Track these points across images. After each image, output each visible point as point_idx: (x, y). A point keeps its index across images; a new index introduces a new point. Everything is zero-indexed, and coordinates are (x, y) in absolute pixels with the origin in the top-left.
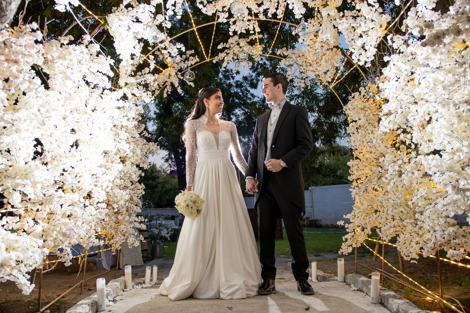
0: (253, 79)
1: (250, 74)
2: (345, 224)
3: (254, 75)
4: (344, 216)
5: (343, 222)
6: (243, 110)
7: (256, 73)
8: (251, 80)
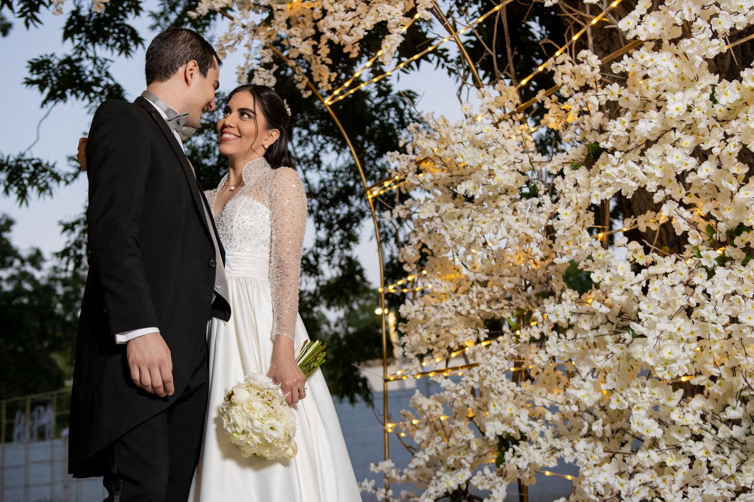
2: (375, 488)
4: (372, 465)
5: (373, 483)
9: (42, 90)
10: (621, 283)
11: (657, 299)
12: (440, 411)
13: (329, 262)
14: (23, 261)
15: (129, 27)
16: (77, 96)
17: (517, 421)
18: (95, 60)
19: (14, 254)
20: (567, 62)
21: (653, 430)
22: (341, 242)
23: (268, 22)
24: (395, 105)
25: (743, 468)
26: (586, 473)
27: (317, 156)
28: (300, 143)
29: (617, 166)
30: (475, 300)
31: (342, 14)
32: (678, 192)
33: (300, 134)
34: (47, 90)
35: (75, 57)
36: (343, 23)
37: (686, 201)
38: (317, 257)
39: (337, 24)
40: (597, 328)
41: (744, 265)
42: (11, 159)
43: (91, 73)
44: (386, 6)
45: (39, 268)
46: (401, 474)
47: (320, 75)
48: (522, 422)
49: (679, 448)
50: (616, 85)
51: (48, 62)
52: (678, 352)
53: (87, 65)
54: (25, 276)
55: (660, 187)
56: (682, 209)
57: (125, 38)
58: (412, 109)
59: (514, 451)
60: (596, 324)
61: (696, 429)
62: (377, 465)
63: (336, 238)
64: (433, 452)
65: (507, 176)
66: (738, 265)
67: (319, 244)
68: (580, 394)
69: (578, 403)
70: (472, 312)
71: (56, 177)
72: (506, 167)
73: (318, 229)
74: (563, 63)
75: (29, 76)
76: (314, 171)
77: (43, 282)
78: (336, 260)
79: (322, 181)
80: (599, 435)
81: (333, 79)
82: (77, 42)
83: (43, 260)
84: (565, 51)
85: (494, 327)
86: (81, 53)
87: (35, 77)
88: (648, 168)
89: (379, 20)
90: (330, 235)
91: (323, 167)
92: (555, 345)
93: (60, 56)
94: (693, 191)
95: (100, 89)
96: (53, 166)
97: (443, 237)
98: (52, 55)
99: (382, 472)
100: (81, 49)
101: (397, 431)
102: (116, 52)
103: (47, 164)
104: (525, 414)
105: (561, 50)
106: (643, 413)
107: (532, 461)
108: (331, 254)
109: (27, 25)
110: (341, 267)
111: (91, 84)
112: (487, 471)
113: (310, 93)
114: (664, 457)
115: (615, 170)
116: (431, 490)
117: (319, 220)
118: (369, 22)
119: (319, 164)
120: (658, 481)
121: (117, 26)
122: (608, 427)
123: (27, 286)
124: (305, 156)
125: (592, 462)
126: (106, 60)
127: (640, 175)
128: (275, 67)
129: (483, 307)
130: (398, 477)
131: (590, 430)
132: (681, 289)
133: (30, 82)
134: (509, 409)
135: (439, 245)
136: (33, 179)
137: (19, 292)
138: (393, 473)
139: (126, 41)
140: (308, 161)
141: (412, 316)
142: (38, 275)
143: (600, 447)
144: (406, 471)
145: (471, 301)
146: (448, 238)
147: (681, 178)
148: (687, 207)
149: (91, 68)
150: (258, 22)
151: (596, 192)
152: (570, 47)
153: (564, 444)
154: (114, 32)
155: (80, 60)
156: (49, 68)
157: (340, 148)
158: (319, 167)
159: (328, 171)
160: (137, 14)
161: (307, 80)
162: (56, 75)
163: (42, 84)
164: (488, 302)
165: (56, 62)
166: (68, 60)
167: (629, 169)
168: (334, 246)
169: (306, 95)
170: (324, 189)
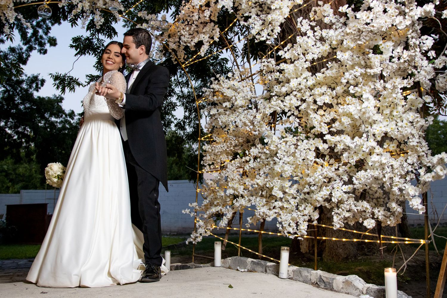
0: (23, 53)
1: (19, 45)
2: (190, 212)
3: (25, 48)
4: (190, 204)
5: (189, 210)
6: (4, 87)
7: (27, 46)
8: (19, 53)
9: (76, 50)
10: (274, 143)
11: (284, 149)
12: (216, 185)
13: (189, 125)
14: (66, 115)
15: (112, 27)
16: (89, 54)
17: (239, 190)
18: (98, 39)
19: (63, 112)
20: (266, 62)
21: (280, 195)
22: (195, 117)
23: (162, 35)
24: (220, 63)
25: (306, 208)
26: (258, 208)
27: (187, 81)
28: (180, 76)
29: (276, 101)
30: (229, 145)
31: (187, 36)
32: (296, 113)
33: (181, 72)
34: (79, 50)
35: (91, 38)
36: (188, 39)
37: (299, 116)
38: (184, 122)
39: (185, 40)
40: (268, 159)
41: (313, 140)
42: (62, 76)
43: (96, 44)
44: (203, 35)
45: (73, 119)
46: (200, 208)
47: (180, 56)
48: (241, 190)
49: (289, 201)
50: (278, 73)
51: (80, 39)
52: (289, 168)
53: (95, 41)
54: (66, 121)
55: (289, 111)
56: (297, 118)
57: (111, 31)
58: (227, 65)
59: (237, 200)
60: (267, 157)
61: (295, 195)
62: (191, 204)
63: (193, 116)
64: (210, 200)
65: (241, 102)
66: (312, 139)
67: (185, 117)
68: (258, 181)
69: (257, 184)
70: (228, 150)
71: (79, 84)
72: (241, 98)
73: (185, 112)
74: (264, 62)
75: (72, 44)
76: (185, 88)
77: (74, 125)
78: (192, 125)
79: (188, 92)
80: (265, 196)
81: (185, 58)
82: (92, 32)
83: (75, 115)
84: (267, 57)
85: (235, 156)
86: (93, 36)
87: (74, 44)
88: (285, 104)
89: (200, 40)
90: (190, 114)
91: (190, 86)
92: (252, 164)
93: (85, 36)
94: (301, 112)
95: (99, 51)
96: (78, 80)
97: (219, 121)
98: (82, 36)
99: (193, 207)
100: (93, 35)
101: (201, 192)
102: (107, 37)
103: (75, 79)
104: (242, 187)
105: (265, 57)
106: (277, 189)
107: (241, 203)
108: (190, 122)
109: (72, 26)
110: (194, 127)
111: (96, 49)
112: (228, 207)
113: (176, 62)
114: (283, 204)
115: (275, 103)
116: (208, 212)
117: (186, 108)
118: (196, 40)
119: (188, 85)
120: (281, 212)
121: (108, 27)
122: (268, 194)
123: (68, 126)
124: (182, 81)
125: (261, 205)
126: (102, 40)
127: (282, 106)
128: (164, 52)
129: (232, 148)
130: (199, 209)
131: (262, 194)
132: (293, 147)
133: (72, 46)
134: (236, 186)
135: (217, 124)
136: (69, 84)
137: (64, 128)
138: (197, 207)
139: (111, 33)
140: (184, 83)
141: (207, 150)
142: (72, 121)
143: (264, 200)
144: (201, 207)
145: (228, 146)
146: (220, 122)
147: (297, 108)
148: (298, 118)
149: (96, 42)
150: (158, 34)
151: (268, 109)
152: (268, 55)
153: (253, 199)
154: (106, 29)
155: (92, 39)
156: (80, 41)
157: (196, 79)
158: (188, 86)
159: (191, 88)
160: (116, 22)
161: (176, 57)
162: (82, 44)
163: (77, 48)
164: (234, 147)
165: (83, 39)
166: (88, 39)
167: (279, 103)
168: (192, 119)
169: (175, 63)
170: (189, 95)
